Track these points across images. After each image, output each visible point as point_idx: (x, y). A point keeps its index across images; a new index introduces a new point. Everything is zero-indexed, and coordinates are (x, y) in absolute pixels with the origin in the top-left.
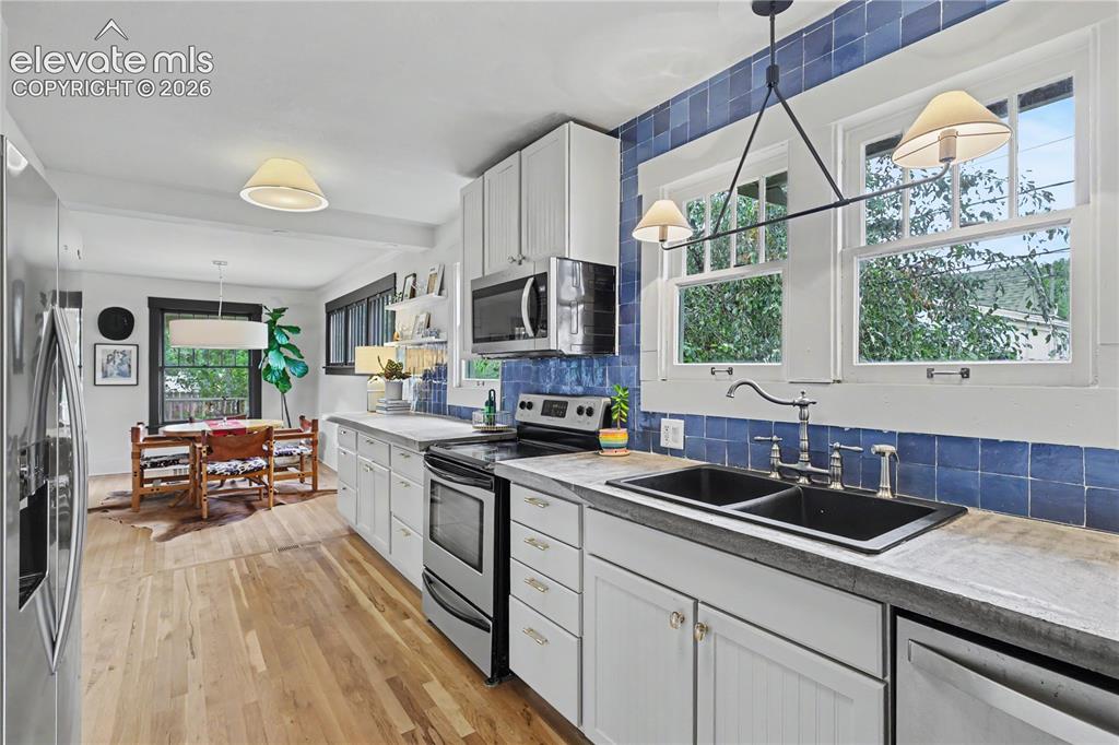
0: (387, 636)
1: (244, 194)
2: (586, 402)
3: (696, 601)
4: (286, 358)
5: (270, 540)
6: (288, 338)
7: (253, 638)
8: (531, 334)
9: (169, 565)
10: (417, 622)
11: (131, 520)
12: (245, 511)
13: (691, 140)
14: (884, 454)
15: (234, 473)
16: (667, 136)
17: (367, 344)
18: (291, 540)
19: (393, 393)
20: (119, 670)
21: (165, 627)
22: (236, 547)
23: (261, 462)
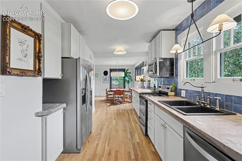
0: (133, 126)
1: (114, 53)
2: (168, 86)
3: (165, 123)
4: (129, 78)
5: (122, 108)
6: (129, 74)
7: (114, 121)
8: (155, 73)
9: (108, 110)
10: (138, 125)
11: (106, 103)
12: (120, 104)
13: (186, 29)
14: (217, 99)
15: (118, 97)
16: (182, 28)
17: (138, 75)
18: (125, 109)
19: (142, 84)
20: (99, 121)
21: (105, 117)
22: (117, 109)
23: (122, 96)
